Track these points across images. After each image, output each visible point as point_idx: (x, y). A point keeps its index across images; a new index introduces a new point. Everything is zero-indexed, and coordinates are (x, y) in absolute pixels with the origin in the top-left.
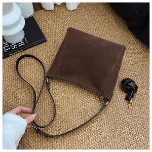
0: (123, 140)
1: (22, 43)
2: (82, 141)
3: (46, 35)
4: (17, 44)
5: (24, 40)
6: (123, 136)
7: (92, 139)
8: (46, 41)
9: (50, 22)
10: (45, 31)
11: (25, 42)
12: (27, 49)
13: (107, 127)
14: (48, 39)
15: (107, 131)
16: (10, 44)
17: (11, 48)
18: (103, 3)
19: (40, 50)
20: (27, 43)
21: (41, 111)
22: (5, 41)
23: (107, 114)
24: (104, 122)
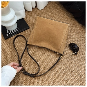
0: (77, 82)
1: (16, 30)
2: (53, 83)
3: (29, 25)
4: (14, 31)
5: (17, 28)
6: (77, 79)
7: (59, 82)
8: (29, 28)
9: (31, 18)
10: (28, 23)
11: (18, 29)
13: (67, 75)
15: (67, 77)
16: (9, 31)
17: (10, 33)
19: (27, 33)
20: (19, 30)
21: (29, 67)
22: (7, 29)
23: (66, 67)
24: (65, 72)
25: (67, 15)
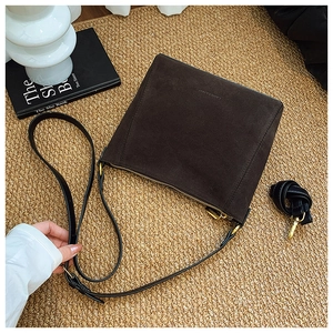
0: (284, 317)
1: (67, 87)
2: (193, 313)
4: (55, 87)
5: (70, 79)
6: (285, 307)
7: (216, 310)
8: (119, 84)
9: (130, 42)
10: (119, 62)
11: (73, 84)
12: (76, 99)
13: (250, 286)
14: (124, 80)
15: (249, 293)
16: (38, 87)
17: (40, 93)
18: (251, 8)
19: (106, 105)
20: (78, 86)
21: (104, 240)
22: (28, 79)
23: (250, 255)
24: (244, 274)
25: (279, 50)
